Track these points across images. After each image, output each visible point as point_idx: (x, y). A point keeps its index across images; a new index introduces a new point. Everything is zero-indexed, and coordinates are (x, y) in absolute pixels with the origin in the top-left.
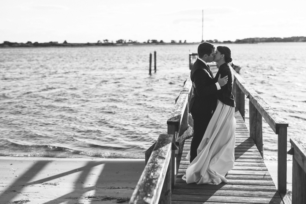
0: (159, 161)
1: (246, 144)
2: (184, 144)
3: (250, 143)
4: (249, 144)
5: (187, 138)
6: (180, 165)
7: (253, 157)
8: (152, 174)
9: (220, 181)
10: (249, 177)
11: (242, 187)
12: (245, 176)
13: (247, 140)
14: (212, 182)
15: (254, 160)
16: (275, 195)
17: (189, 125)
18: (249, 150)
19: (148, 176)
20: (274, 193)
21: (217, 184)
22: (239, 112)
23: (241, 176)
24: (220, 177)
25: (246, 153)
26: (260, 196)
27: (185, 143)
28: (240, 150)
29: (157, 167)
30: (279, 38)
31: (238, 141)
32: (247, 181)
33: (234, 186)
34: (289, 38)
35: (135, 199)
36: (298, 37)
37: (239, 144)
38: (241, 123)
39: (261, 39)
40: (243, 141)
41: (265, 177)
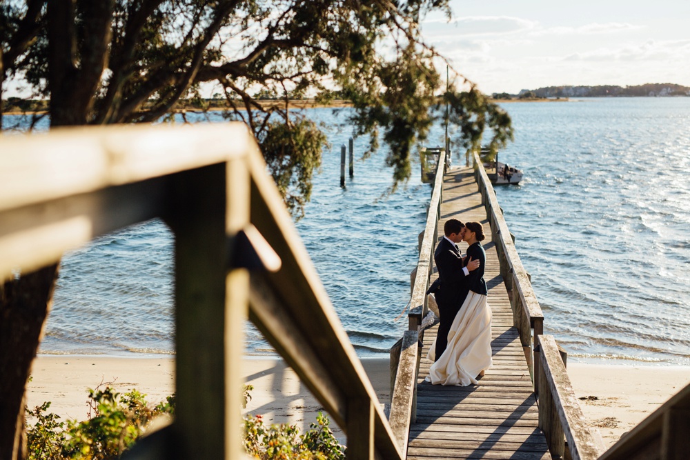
0: (410, 358)
1: (507, 336)
2: (423, 336)
3: (513, 334)
4: (511, 336)
5: (427, 328)
6: (421, 364)
7: (513, 353)
8: (406, 369)
9: (470, 383)
10: (504, 377)
11: (493, 388)
12: (500, 377)
13: (510, 330)
14: (460, 384)
15: (514, 358)
16: (530, 396)
17: (429, 309)
18: (510, 344)
19: (403, 371)
20: (529, 395)
21: (466, 385)
22: (504, 285)
23: (495, 377)
24: (469, 377)
25: (505, 349)
26: (513, 398)
27: (425, 334)
28: (498, 344)
29: (410, 364)
30: (617, 87)
31: (496, 332)
32: (501, 382)
33: (486, 388)
34: (639, 86)
35: (398, 387)
36: (657, 84)
37: (498, 336)
38: (504, 304)
39: (576, 89)
40: (504, 332)
41: (523, 377)
